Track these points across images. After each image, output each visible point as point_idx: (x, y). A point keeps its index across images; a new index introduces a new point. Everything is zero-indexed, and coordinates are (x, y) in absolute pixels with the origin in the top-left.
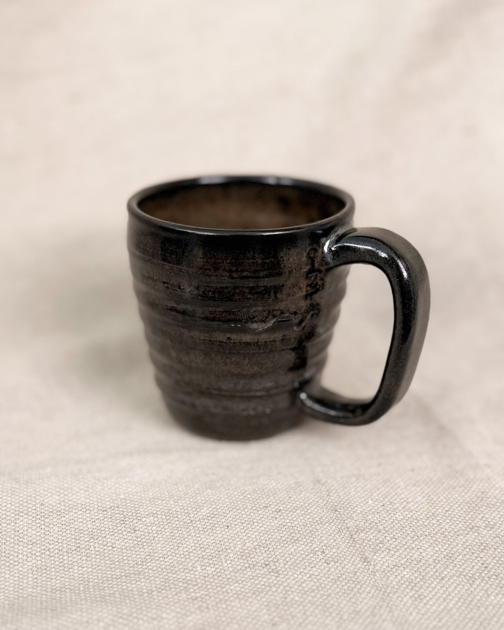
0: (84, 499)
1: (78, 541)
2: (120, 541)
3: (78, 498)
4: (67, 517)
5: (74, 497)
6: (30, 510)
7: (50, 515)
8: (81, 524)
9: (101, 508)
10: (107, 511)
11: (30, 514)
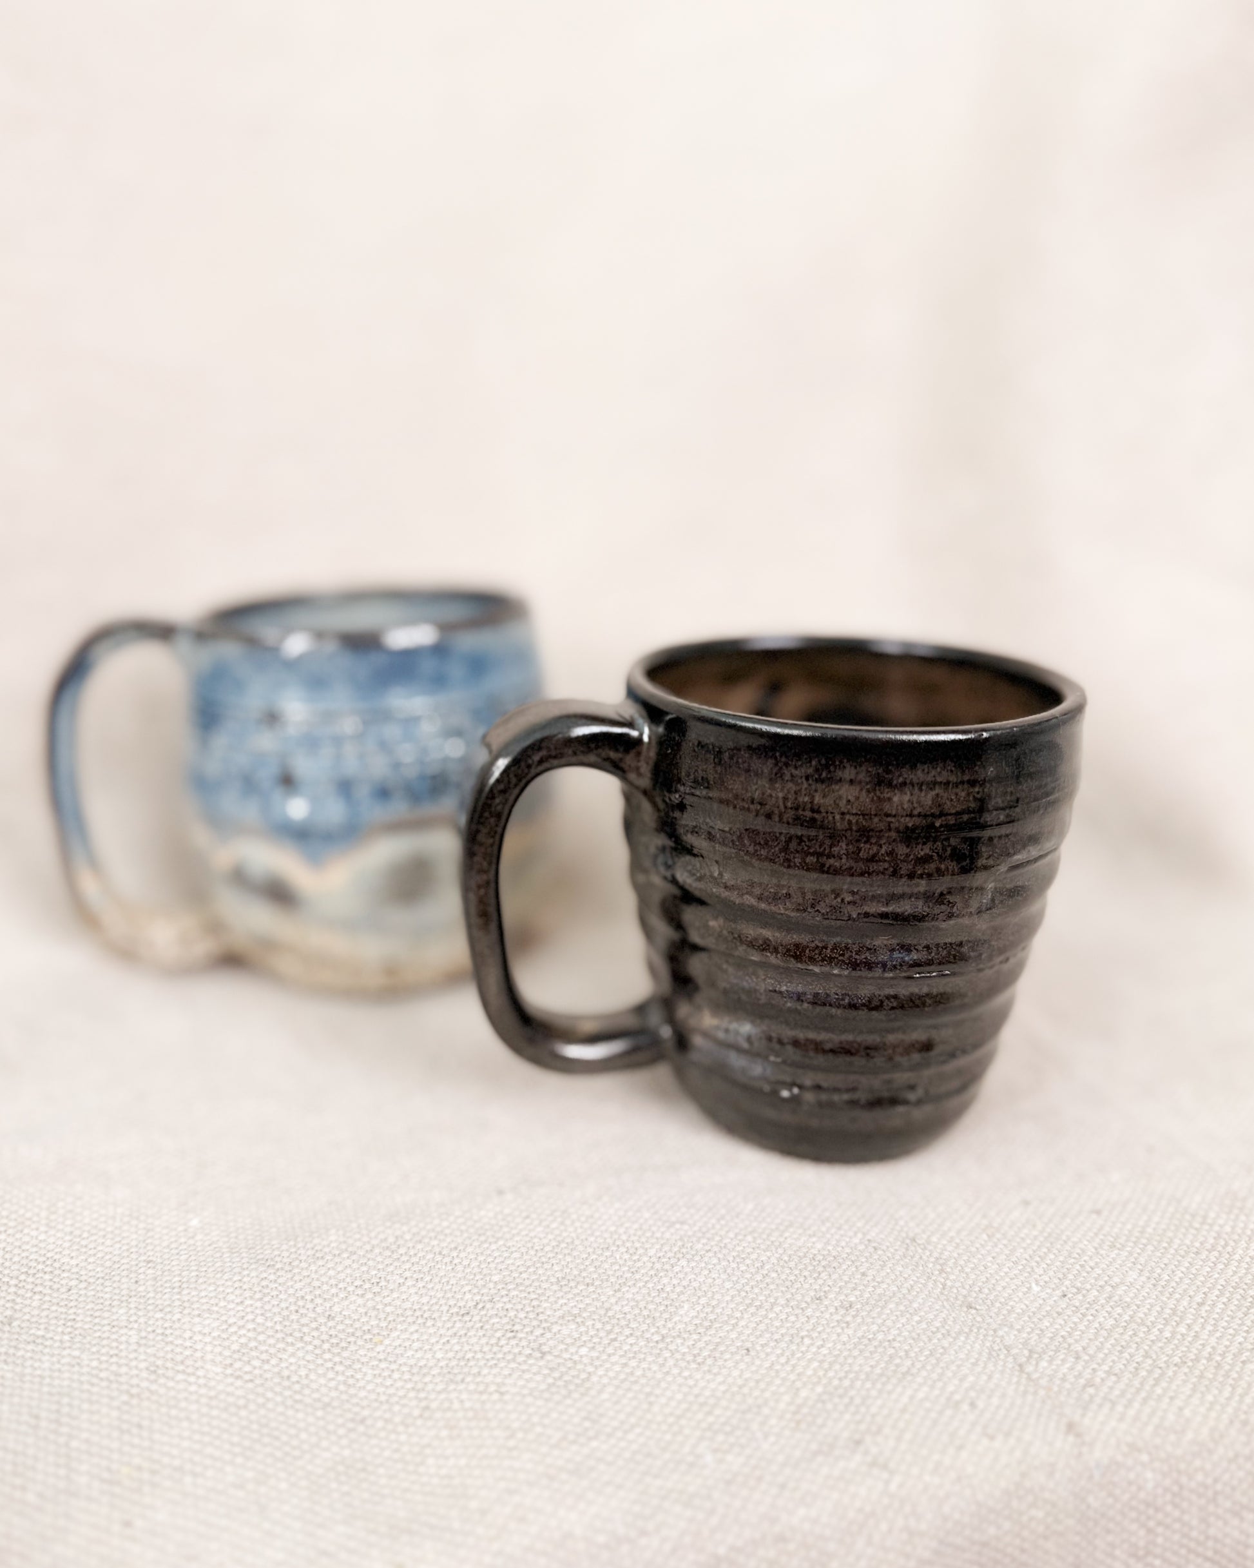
0: (415, 1298)
1: (422, 1395)
2: (515, 1376)
3: (404, 1296)
4: (387, 1342)
5: (395, 1295)
6: (305, 1329)
7: (349, 1342)
8: (419, 1355)
9: (455, 1310)
10: (471, 1314)
11: (307, 1339)
